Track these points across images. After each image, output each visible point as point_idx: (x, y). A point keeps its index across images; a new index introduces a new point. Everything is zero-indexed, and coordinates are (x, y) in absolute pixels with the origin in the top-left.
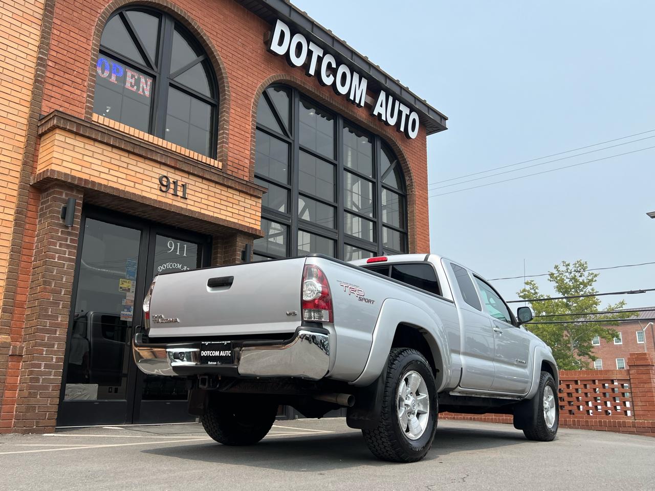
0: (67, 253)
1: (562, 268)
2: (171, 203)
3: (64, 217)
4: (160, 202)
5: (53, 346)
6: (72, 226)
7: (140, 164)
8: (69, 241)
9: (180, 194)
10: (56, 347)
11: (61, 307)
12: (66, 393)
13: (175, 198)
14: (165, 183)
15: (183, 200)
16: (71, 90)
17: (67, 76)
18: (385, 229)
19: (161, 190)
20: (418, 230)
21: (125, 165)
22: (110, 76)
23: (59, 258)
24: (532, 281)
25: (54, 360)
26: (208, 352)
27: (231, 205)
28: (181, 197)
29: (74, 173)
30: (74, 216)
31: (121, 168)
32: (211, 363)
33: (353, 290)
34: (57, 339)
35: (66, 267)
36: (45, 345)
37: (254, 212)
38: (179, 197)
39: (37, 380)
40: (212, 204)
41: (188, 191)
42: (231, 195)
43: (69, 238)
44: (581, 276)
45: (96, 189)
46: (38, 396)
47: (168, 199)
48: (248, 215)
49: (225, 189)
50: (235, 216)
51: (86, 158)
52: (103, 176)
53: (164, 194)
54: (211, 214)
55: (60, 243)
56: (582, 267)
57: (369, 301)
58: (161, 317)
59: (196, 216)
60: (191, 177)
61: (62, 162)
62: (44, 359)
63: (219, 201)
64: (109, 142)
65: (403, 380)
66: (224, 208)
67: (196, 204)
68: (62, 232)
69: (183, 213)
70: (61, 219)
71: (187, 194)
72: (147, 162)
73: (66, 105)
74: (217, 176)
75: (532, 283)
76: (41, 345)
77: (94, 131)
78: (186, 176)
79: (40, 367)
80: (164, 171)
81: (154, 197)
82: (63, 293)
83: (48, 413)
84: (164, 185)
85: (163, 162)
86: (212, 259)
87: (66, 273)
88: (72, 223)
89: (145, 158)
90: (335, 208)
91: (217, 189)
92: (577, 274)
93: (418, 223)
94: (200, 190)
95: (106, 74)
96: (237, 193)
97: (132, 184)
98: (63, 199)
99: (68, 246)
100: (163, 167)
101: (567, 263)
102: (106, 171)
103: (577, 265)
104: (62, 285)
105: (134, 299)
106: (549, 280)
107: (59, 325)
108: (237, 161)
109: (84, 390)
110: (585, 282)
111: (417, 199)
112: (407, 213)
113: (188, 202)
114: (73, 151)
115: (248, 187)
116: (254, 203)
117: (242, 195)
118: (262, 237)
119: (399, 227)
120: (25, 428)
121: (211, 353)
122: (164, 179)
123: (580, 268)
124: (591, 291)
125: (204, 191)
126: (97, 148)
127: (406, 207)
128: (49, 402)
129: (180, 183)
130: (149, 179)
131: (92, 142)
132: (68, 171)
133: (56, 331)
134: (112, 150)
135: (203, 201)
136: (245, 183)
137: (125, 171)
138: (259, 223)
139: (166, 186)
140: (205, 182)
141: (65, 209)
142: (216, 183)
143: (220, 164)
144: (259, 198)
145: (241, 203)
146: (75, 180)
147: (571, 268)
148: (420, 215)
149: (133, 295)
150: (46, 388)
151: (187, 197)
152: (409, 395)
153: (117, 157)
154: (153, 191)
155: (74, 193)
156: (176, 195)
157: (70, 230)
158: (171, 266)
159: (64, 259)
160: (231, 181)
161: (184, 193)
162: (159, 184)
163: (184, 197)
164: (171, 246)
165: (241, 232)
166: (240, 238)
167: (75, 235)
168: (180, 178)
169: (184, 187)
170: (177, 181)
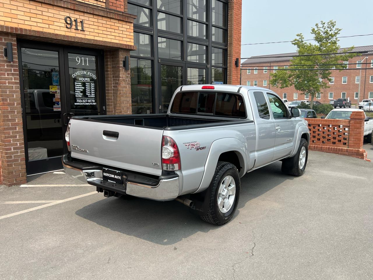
0: (13, 79)
1: (320, 25)
2: (75, 36)
3: (6, 55)
4: (67, 36)
5: (16, 137)
6: (13, 61)
7: (50, 11)
8: (13, 71)
9: (80, 28)
10: (18, 137)
11: (16, 113)
12: (29, 156)
13: (77, 31)
14: (69, 22)
15: (82, 32)
18: (213, 28)
19: (67, 27)
20: (234, 27)
21: (40, 13)
23: (9, 83)
24: (301, 34)
25: (18, 145)
26: (108, 174)
27: (113, 31)
28: (81, 30)
29: (7, 24)
30: (12, 54)
31: (38, 15)
32: (110, 181)
33: (193, 145)
34: (17, 132)
35: (14, 88)
36: (11, 137)
37: (128, 33)
38: (79, 31)
39: (11, 157)
40: (101, 32)
41: (85, 25)
42: (113, 24)
43: (12, 69)
44: (330, 31)
45: (24, 34)
46: (13, 166)
47: (72, 34)
48: (125, 36)
49: (109, 20)
50: (117, 38)
51: (13, 12)
52: (26, 23)
53: (69, 30)
54: (101, 39)
55: (7, 73)
56: (333, 24)
57: (203, 148)
58: (76, 147)
59: (92, 42)
60: (86, 15)
62: (12, 145)
63: (105, 29)
65: (221, 184)
66: (109, 33)
67: (91, 34)
68: (7, 66)
69: (83, 41)
70: (4, 57)
71: (84, 28)
72: (55, 8)
74: (103, 11)
75: (301, 35)
76: (8, 137)
78: (82, 14)
79: (10, 149)
80: (67, 13)
81: (63, 33)
82: (16, 105)
83: (21, 174)
84: (69, 23)
85: (66, 7)
86: (105, 66)
87: (15, 92)
88: (12, 58)
89: (53, 5)
90: (182, 18)
91: (103, 21)
92: (329, 30)
93: (234, 22)
94: (92, 23)
96: (117, 21)
97: (47, 26)
98: (3, 42)
99: (13, 74)
100: (66, 10)
101: (323, 22)
102: (28, 19)
103: (330, 24)
104: (14, 100)
105: (60, 97)
106: (311, 33)
107: (17, 124)
109: (39, 153)
110: (333, 34)
111: (235, 5)
112: (228, 16)
113: (86, 33)
114: (3, 7)
115: (124, 17)
116: (128, 27)
117: (120, 22)
118: (135, 50)
119: (222, 26)
120: (9, 183)
121: (109, 175)
122: (68, 19)
123: (331, 25)
124: (335, 40)
125: (95, 24)
127: (228, 11)
128: (20, 167)
129: (79, 21)
130: (58, 20)
132: (3, 24)
133: (16, 128)
134: (30, 3)
135: (96, 31)
136: (121, 14)
137: (41, 17)
138: (133, 41)
139: (70, 24)
140: (95, 17)
141: (6, 50)
142: (103, 16)
144: (131, 23)
145: (120, 29)
146: (9, 30)
147: (326, 25)
148: (236, 17)
149: (59, 94)
150: (17, 160)
151: (84, 30)
152: (225, 189)
153: (34, 7)
154: (62, 29)
155: (10, 38)
156: (77, 29)
157: (12, 63)
158: (80, 73)
159: (12, 83)
160: (112, 14)
161: (82, 28)
162: (65, 23)
163: (83, 30)
164: (78, 60)
165: (122, 49)
166: (121, 52)
167: (16, 66)
168: (78, 17)
169: (82, 22)
170: (77, 19)
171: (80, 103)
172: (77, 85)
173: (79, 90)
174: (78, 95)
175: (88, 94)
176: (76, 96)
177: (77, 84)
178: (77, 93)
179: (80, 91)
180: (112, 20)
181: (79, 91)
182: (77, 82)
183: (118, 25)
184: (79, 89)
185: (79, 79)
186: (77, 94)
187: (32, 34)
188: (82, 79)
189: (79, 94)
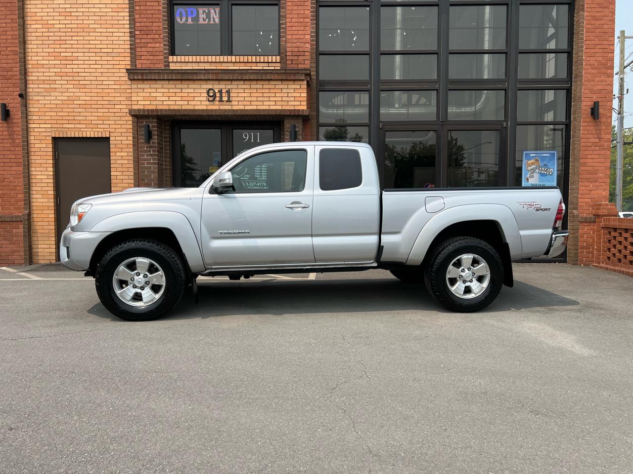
0: (152, 160)
2: (217, 108)
6: (152, 142)
7: (190, 86)
8: (151, 151)
9: (225, 99)
13: (221, 103)
14: (212, 94)
15: (228, 103)
16: (153, 45)
17: (149, 36)
18: (522, 57)
19: (209, 101)
21: (180, 90)
22: (187, 20)
23: (148, 163)
27: (273, 95)
28: (227, 101)
29: (147, 108)
31: (177, 93)
35: (152, 168)
37: (298, 95)
38: (225, 102)
40: (255, 99)
41: (232, 95)
42: (273, 87)
43: (152, 149)
45: (159, 114)
47: (216, 106)
48: (293, 99)
49: (267, 82)
50: (278, 103)
52: (165, 103)
53: (212, 103)
54: (254, 108)
55: (147, 154)
59: (239, 113)
60: (233, 82)
61: (138, 102)
63: (261, 95)
64: (163, 78)
66: (267, 99)
67: (240, 103)
68: (147, 147)
69: (227, 113)
71: (231, 98)
72: (196, 82)
73: (152, 58)
78: (229, 82)
80: (210, 85)
81: (204, 108)
82: (153, 184)
85: (207, 78)
87: (154, 172)
89: (193, 80)
90: (438, 55)
91: (258, 85)
94: (242, 91)
95: (184, 20)
96: (280, 82)
97: (186, 103)
98: (144, 125)
99: (151, 155)
100: (208, 82)
102: (167, 99)
104: (152, 180)
108: (296, 49)
113: (233, 103)
114: (144, 92)
116: (298, 87)
117: (284, 82)
122: (211, 91)
125: (246, 91)
126: (159, 85)
127: (573, 17)
129: (224, 91)
130: (199, 95)
131: (154, 82)
132: (142, 107)
135: (246, 99)
137: (180, 95)
138: (305, 103)
139: (212, 96)
140: (246, 82)
143: (278, 58)
144: (303, 80)
145: (284, 91)
148: (595, 22)
151: (231, 100)
153: (173, 86)
154: (203, 103)
155: (151, 120)
156: (221, 101)
157: (151, 144)
159: (150, 163)
160: (269, 74)
161: (229, 97)
162: (207, 96)
163: (229, 101)
164: (246, 136)
165: (288, 116)
166: (287, 121)
167: (155, 147)
168: (224, 86)
169: (228, 92)
170: (221, 90)
175: (258, 176)
180: (271, 82)
183: (281, 86)
187: (167, 113)
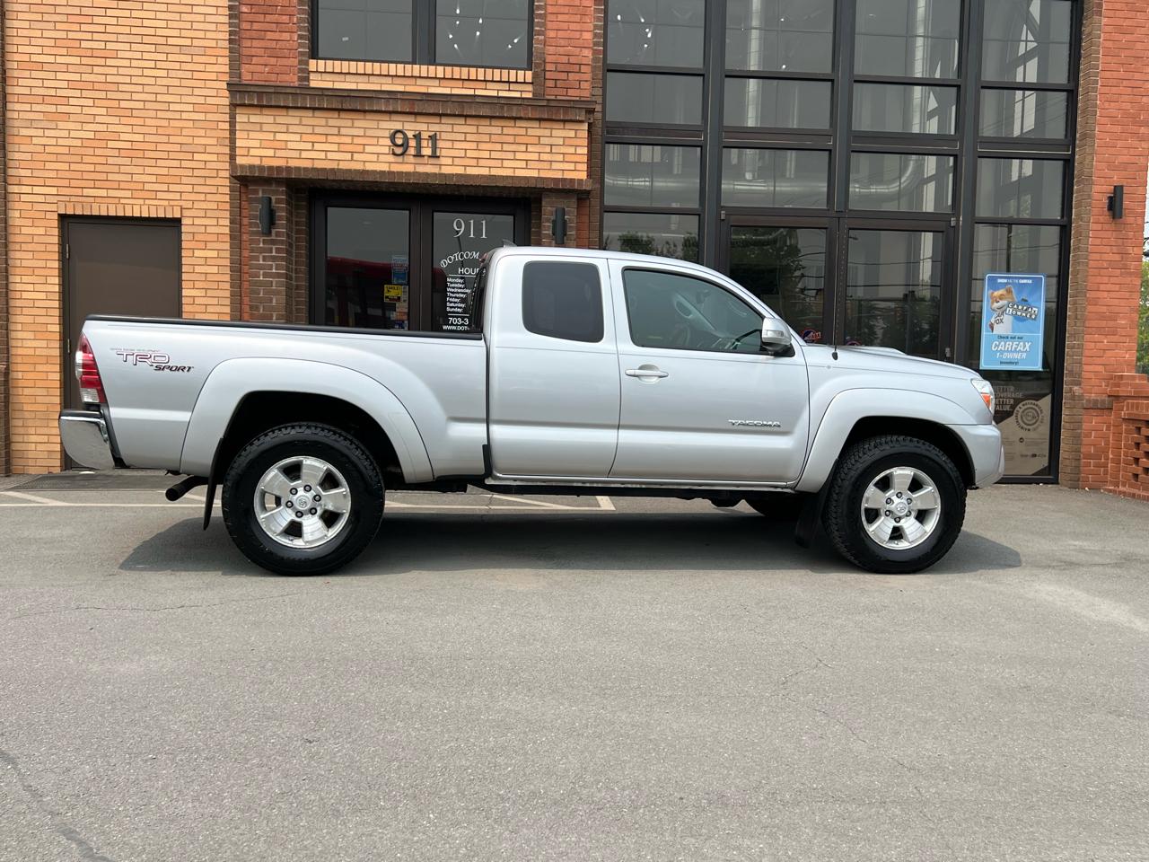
0: (274, 267)
2: (411, 170)
4: (390, 173)
6: (276, 232)
7: (357, 123)
8: (274, 251)
9: (427, 151)
13: (419, 160)
14: (400, 142)
15: (433, 161)
16: (276, 36)
17: (269, 18)
18: (988, 95)
19: (394, 154)
21: (334, 131)
23: (265, 275)
27: (523, 148)
28: (429, 156)
29: (267, 163)
31: (329, 137)
33: (144, 358)
35: (274, 285)
37: (570, 150)
38: (426, 157)
40: (486, 154)
41: (440, 144)
42: (523, 131)
43: (274, 247)
45: (294, 177)
47: (407, 166)
48: (560, 158)
49: (511, 123)
50: (531, 165)
51: (280, 136)
52: (304, 155)
53: (400, 159)
54: (485, 172)
55: (264, 256)
57: (180, 369)
60: (444, 120)
61: (249, 151)
63: (498, 147)
64: (304, 105)
66: (509, 155)
67: (457, 161)
68: (264, 242)
69: (430, 181)
71: (438, 151)
72: (369, 116)
73: (273, 61)
77: (281, 96)
78: (436, 120)
80: (396, 124)
81: (385, 168)
82: (274, 318)
84: (400, 146)
85: (391, 109)
87: (277, 293)
89: (365, 111)
91: (494, 128)
94: (462, 137)
96: (536, 124)
97: (348, 156)
98: (259, 197)
99: (274, 259)
100: (393, 117)
102: (309, 146)
104: (273, 309)
105: (406, 310)
108: (565, 59)
113: (443, 160)
114: (261, 131)
115: (553, 109)
116: (572, 134)
117: (544, 124)
122: (399, 135)
125: (470, 137)
126: (292, 118)
129: (425, 135)
130: (374, 141)
131: (284, 112)
132: (257, 162)
134: (314, 114)
135: (470, 153)
137: (336, 139)
138: (584, 166)
139: (402, 145)
140: (470, 121)
142: (491, 117)
143: (529, 74)
144: (581, 122)
145: (544, 140)
146: (264, 172)
149: (406, 305)
151: (438, 154)
153: (323, 122)
154: (382, 158)
155: (273, 187)
156: (418, 155)
157: (274, 237)
158: (462, 256)
159: (271, 275)
160: (515, 108)
161: (434, 148)
162: (391, 144)
163: (434, 156)
164: (459, 226)
165: (551, 190)
166: (547, 200)
167: (282, 242)
168: (424, 127)
169: (433, 138)
170: (420, 133)
171: (457, 325)
172: (453, 285)
173: (458, 295)
174: (455, 307)
176: (448, 309)
177: (451, 283)
178: (451, 302)
179: (458, 298)
180: (519, 123)
181: (456, 297)
182: (453, 278)
183: (539, 132)
184: (458, 293)
185: (460, 270)
186: (451, 305)
187: (310, 176)
188: (467, 271)
189: (456, 305)
